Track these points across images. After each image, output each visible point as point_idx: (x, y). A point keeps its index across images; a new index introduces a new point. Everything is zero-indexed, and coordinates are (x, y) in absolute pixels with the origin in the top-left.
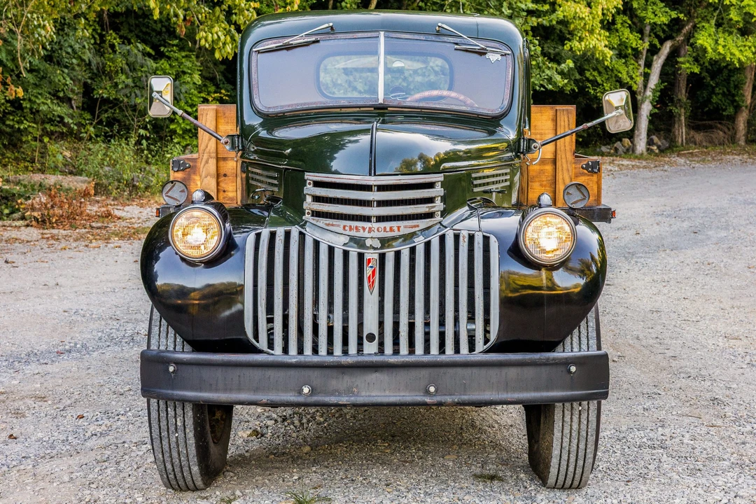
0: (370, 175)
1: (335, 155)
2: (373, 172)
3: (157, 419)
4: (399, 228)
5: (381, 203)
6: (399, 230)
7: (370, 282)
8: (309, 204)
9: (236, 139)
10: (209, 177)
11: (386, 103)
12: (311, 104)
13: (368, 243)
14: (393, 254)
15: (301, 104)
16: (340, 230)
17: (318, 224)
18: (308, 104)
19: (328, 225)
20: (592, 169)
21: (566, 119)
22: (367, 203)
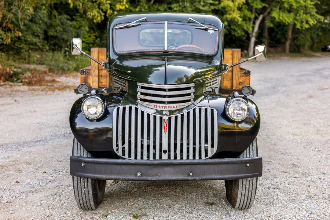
0: (165, 84)
1: (150, 76)
2: (166, 83)
3: (77, 183)
4: (177, 106)
5: (170, 96)
6: (177, 107)
7: (165, 129)
8: (139, 96)
9: (107, 64)
10: (95, 77)
11: (168, 50)
12: (138, 50)
13: (164, 113)
14: (174, 117)
15: (134, 50)
16: (152, 107)
17: (143, 104)
18: (136, 50)
19: (147, 105)
20: (247, 74)
21: (237, 55)
22: (164, 96)
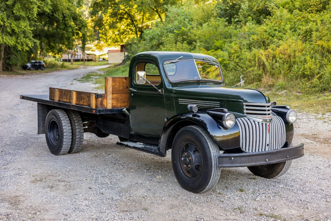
0: (267, 103)
3: (214, 173)
7: (269, 131)
8: (245, 111)
9: (163, 90)
10: (110, 100)
13: (268, 121)
14: (271, 123)
16: (261, 118)
19: (257, 116)
22: (265, 110)
